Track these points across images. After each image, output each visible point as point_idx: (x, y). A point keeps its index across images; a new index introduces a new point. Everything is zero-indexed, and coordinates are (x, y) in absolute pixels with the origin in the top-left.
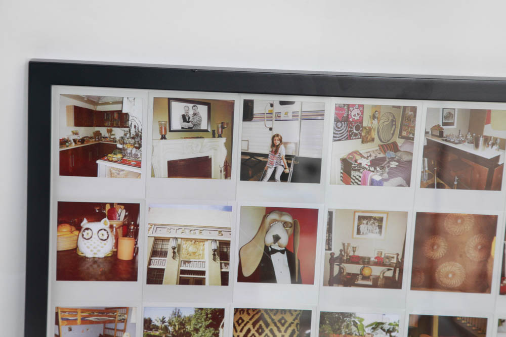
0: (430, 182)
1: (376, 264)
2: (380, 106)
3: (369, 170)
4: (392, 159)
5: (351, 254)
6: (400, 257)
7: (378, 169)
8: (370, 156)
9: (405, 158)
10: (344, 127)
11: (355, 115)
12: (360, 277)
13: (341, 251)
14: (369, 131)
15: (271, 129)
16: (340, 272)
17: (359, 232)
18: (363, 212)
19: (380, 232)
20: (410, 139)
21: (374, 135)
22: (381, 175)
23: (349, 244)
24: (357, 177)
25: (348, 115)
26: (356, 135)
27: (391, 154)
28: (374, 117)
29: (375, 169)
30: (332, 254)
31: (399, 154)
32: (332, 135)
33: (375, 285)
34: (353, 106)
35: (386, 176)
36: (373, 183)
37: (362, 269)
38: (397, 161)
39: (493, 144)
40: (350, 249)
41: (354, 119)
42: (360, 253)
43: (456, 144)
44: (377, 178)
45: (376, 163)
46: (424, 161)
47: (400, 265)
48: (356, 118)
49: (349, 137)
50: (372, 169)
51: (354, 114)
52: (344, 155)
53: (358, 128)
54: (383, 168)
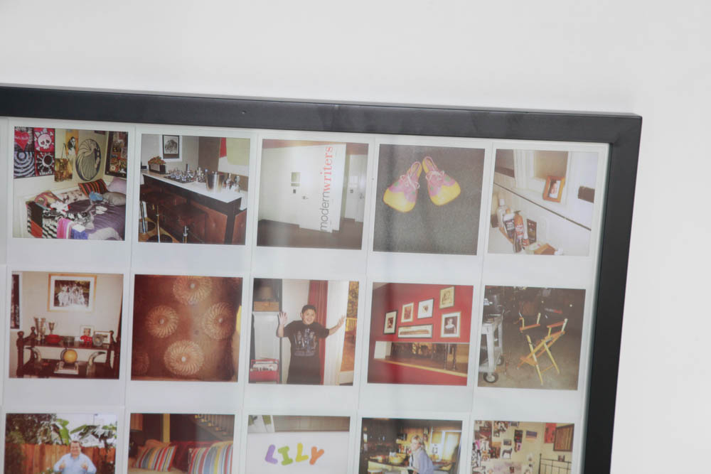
0: (151, 234)
1: (83, 346)
2: (77, 131)
3: (68, 218)
4: (98, 203)
5: (48, 333)
6: (115, 336)
7: (80, 216)
8: (68, 198)
9: (116, 201)
10: (28, 159)
11: (43, 143)
12: (61, 364)
13: (33, 329)
14: (64, 164)
16: (33, 359)
17: (57, 302)
18: (62, 275)
19: (87, 302)
20: (121, 176)
21: (72, 169)
22: (85, 224)
23: (43, 320)
24: (52, 228)
25: (33, 142)
26: (46, 170)
27: (97, 196)
28: (70, 145)
29: (75, 216)
30: (21, 334)
31: (107, 196)
32: (12, 169)
33: (82, 374)
34: (40, 130)
35: (91, 225)
36: (73, 235)
37: (64, 353)
38: (106, 205)
39: (231, 184)
40: (46, 326)
41: (42, 148)
42: (59, 331)
43: (183, 182)
44: (79, 228)
45: (77, 208)
46: (141, 206)
47: (116, 346)
48: (46, 147)
49: (37, 172)
50: (72, 216)
51: (42, 141)
52: (31, 197)
53: (48, 160)
54: (86, 215)
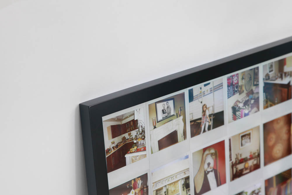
0: (267, 105)
1: (250, 159)
3: (243, 109)
4: (252, 99)
5: (240, 158)
6: (259, 151)
7: (247, 106)
8: (243, 101)
9: (256, 96)
10: (231, 88)
11: (235, 81)
12: (244, 169)
13: (236, 159)
14: (241, 87)
15: (201, 102)
16: (236, 171)
17: (242, 145)
18: (243, 133)
19: (250, 141)
20: (257, 85)
21: (244, 88)
22: (248, 109)
23: (238, 154)
24: (239, 115)
25: (232, 81)
26: (236, 91)
27: (251, 96)
29: (245, 107)
30: (232, 163)
31: (254, 95)
32: (227, 95)
33: (251, 171)
34: (234, 76)
35: (250, 109)
36: (246, 115)
37: (245, 165)
38: (254, 99)
39: (288, 75)
40: (239, 156)
41: (235, 83)
42: (243, 157)
43: (274, 80)
44: (246, 111)
45: (246, 103)
46: (264, 95)
47: (259, 155)
48: (236, 82)
49: (234, 94)
50: (244, 108)
51: (235, 80)
52: (232, 105)
53: (237, 87)
54: (248, 105)
